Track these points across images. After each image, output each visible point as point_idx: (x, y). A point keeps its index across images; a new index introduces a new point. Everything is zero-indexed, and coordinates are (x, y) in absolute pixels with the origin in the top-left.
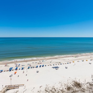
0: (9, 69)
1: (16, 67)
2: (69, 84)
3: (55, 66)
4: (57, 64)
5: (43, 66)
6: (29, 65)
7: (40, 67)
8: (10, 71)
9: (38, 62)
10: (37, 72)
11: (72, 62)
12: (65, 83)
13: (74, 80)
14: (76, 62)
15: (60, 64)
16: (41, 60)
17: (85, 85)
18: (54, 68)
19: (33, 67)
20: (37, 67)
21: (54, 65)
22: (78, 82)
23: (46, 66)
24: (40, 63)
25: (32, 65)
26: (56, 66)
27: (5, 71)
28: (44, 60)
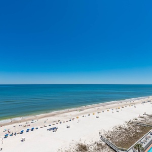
2: (72, 149)
3: (52, 127)
4: (55, 123)
5: (32, 130)
6: (7, 132)
7: (28, 131)
9: (24, 123)
10: (22, 141)
11: (75, 118)
12: (67, 150)
13: (79, 142)
14: (80, 117)
15: (59, 123)
16: (29, 120)
17: (92, 147)
18: (50, 130)
19: (15, 134)
20: (22, 132)
21: (50, 125)
22: (84, 144)
23: (37, 128)
24: (27, 125)
25: (13, 131)
26: (54, 127)
28: (35, 119)
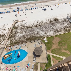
0: (13, 11)
1: (17, 9)
2: (52, 19)
4: (46, 6)
5: (36, 8)
6: (26, 8)
7: (34, 9)
8: (14, 12)
10: (32, 13)
12: (49, 19)
13: (55, 17)
15: (48, 6)
17: (61, 20)
18: (43, 9)
19: (29, 9)
20: (32, 9)
21: (43, 7)
22: (57, 18)
23: (37, 8)
24: (33, 6)
25: (28, 8)
26: (45, 8)
27: (11, 12)
